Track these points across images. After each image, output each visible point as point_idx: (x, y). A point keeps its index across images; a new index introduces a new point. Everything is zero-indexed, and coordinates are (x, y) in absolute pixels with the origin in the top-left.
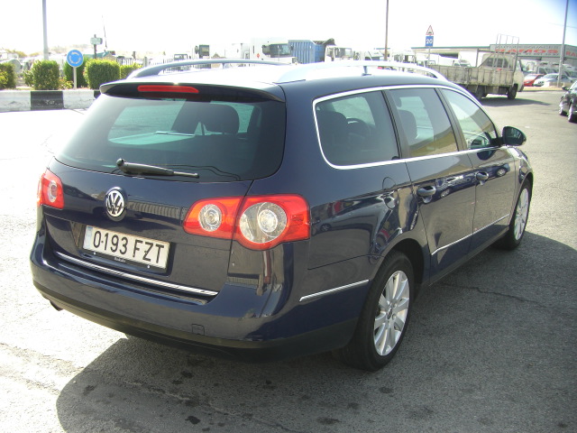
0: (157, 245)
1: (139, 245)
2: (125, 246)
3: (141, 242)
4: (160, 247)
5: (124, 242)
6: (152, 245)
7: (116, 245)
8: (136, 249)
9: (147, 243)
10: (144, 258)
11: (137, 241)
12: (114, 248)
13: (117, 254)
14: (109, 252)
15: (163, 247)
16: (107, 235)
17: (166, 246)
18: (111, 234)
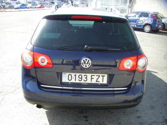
0: (102, 76)
1: (93, 77)
2: (86, 78)
3: (94, 76)
4: (103, 76)
5: (86, 77)
6: (99, 76)
7: (81, 78)
8: (92, 78)
9: (97, 76)
10: (97, 81)
11: (92, 76)
12: (80, 79)
13: (82, 82)
14: (77, 81)
15: (105, 76)
16: (75, 75)
17: (106, 76)
18: (78, 75)
